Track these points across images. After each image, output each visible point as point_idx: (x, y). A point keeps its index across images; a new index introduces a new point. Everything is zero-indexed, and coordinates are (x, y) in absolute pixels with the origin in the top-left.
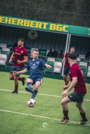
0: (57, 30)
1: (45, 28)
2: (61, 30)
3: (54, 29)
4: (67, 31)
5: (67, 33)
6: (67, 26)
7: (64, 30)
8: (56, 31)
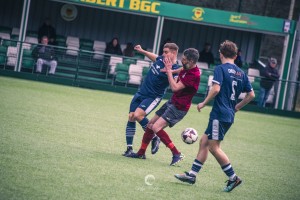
0: (143, 9)
1: (121, 5)
2: (148, 10)
3: (137, 9)
4: (157, 12)
5: (157, 15)
6: (159, 4)
7: (153, 11)
8: (139, 11)
